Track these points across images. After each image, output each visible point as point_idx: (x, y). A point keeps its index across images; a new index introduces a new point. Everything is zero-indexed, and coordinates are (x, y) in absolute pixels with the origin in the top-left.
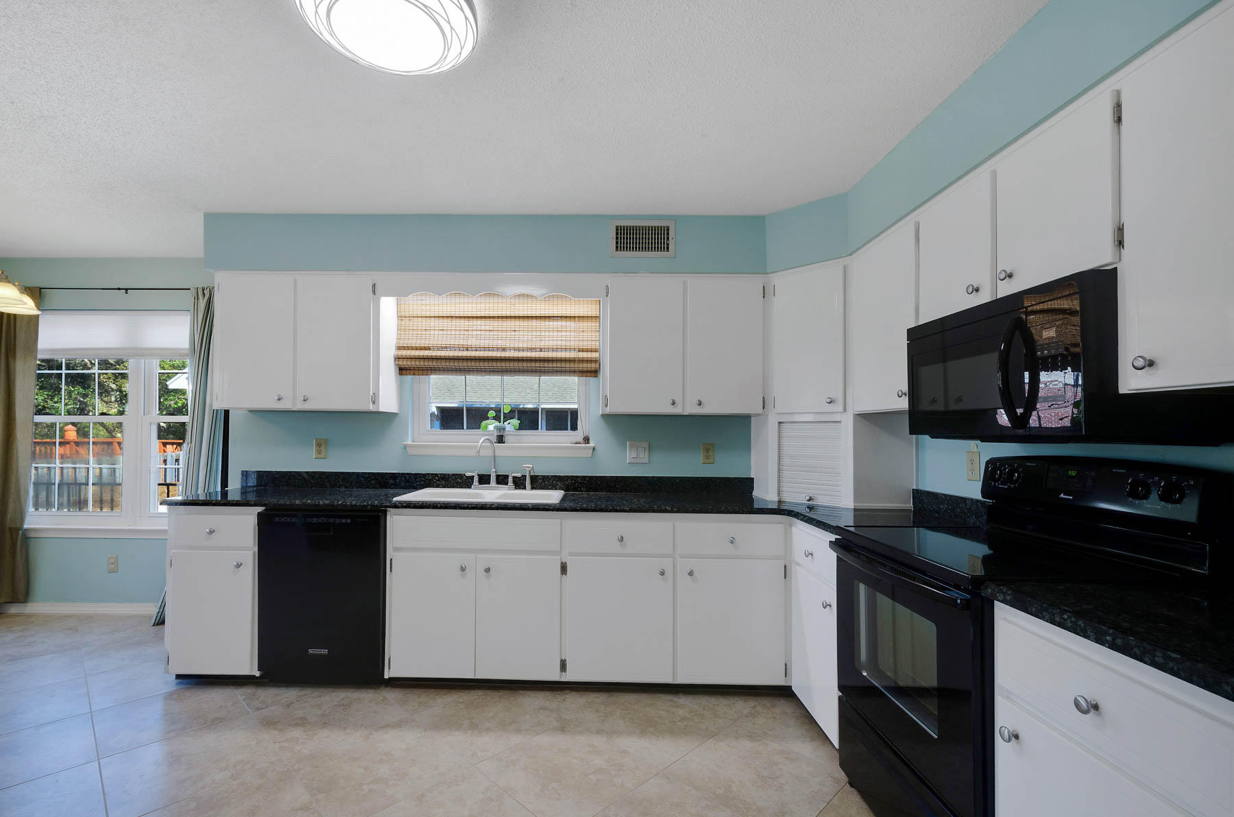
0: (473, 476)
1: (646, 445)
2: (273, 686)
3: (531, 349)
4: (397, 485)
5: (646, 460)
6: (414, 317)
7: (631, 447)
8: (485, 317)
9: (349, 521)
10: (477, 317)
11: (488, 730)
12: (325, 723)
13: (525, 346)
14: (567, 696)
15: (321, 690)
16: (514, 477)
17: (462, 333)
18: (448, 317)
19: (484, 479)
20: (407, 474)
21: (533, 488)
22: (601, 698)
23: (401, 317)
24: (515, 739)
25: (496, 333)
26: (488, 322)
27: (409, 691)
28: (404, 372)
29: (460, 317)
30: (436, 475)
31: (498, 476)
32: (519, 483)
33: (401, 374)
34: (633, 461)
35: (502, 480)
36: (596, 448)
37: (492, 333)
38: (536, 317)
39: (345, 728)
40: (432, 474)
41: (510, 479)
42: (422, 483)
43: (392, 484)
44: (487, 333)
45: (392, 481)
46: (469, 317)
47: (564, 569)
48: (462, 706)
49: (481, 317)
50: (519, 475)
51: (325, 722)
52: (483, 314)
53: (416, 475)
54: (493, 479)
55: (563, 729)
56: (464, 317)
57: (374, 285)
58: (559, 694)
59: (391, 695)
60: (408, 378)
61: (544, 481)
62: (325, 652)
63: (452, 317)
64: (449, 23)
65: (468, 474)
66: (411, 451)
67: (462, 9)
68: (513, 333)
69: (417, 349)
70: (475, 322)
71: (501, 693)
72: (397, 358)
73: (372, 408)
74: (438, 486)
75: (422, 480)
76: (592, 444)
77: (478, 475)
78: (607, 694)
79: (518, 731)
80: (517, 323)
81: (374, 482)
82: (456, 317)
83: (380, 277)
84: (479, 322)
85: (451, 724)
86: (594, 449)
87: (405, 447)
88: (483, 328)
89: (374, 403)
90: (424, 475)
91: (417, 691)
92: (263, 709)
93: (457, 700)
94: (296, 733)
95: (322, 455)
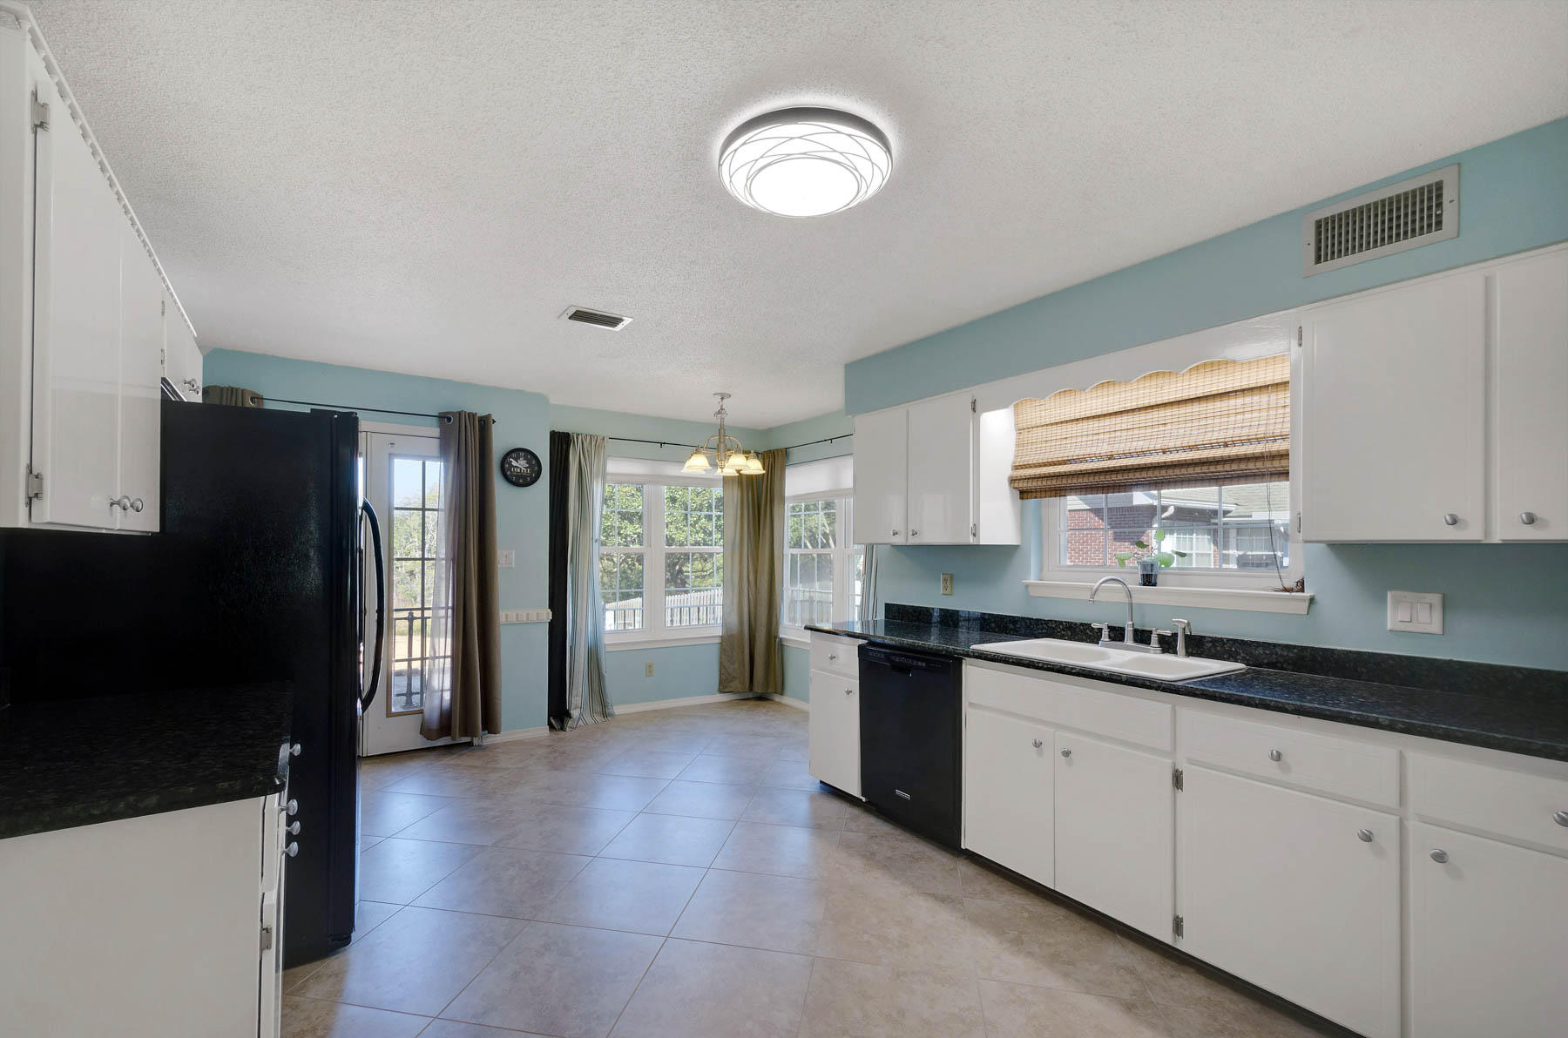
0: (1101, 629)
1: (1435, 599)
2: (875, 816)
3: (1191, 448)
4: (1017, 631)
5: (1436, 627)
6: (1033, 428)
7: (1397, 602)
8: (1121, 412)
9: (924, 665)
10: (1110, 414)
11: (1031, 954)
12: (885, 866)
13: (1178, 444)
14: (1183, 975)
15: (908, 835)
16: (1159, 635)
17: (1090, 438)
18: (1072, 421)
19: (1117, 634)
20: (1027, 618)
21: (1189, 654)
22: (1241, 1006)
23: (1020, 430)
24: (1052, 981)
25: (1136, 432)
26: (1125, 418)
27: (985, 872)
28: (1025, 495)
29: (1088, 418)
30: (1061, 623)
31: (1136, 632)
32: (1167, 645)
33: (1022, 498)
34: (1403, 627)
35: (1142, 637)
36: (1317, 598)
37: (1130, 433)
38: (1199, 399)
39: (896, 878)
40: (1055, 621)
41: (1154, 638)
42: (1044, 631)
43: (1011, 629)
44: (1125, 433)
45: (1011, 626)
46: (1099, 416)
47: (1177, 780)
48: (1026, 915)
49: (1116, 413)
50: (1168, 633)
51: (887, 866)
52: (1116, 409)
53: (1038, 620)
54: (1129, 634)
55: (1129, 1008)
56: (1094, 417)
57: (974, 403)
58: (1172, 967)
59: (964, 868)
60: (1031, 502)
61: (1214, 646)
62: (907, 796)
63: (1077, 420)
64: (835, 151)
65: (1095, 625)
66: (1033, 593)
67: (838, 132)
68: (1162, 428)
69: (1040, 465)
70: (1107, 421)
71: (1088, 925)
72: (1012, 480)
73: (972, 541)
74: (1062, 637)
75: (1044, 628)
76: (1308, 593)
77: (1109, 627)
78: (1258, 1006)
79: (1066, 975)
80: (1169, 412)
81: (993, 625)
82: (1083, 419)
83: (979, 391)
84: (1113, 420)
85: (996, 926)
86: (1312, 600)
87: (1027, 586)
88: (1124, 427)
89: (974, 535)
90: (1047, 622)
91: (992, 877)
92: (853, 832)
93: (1026, 906)
94: (857, 863)
95: (948, 591)
